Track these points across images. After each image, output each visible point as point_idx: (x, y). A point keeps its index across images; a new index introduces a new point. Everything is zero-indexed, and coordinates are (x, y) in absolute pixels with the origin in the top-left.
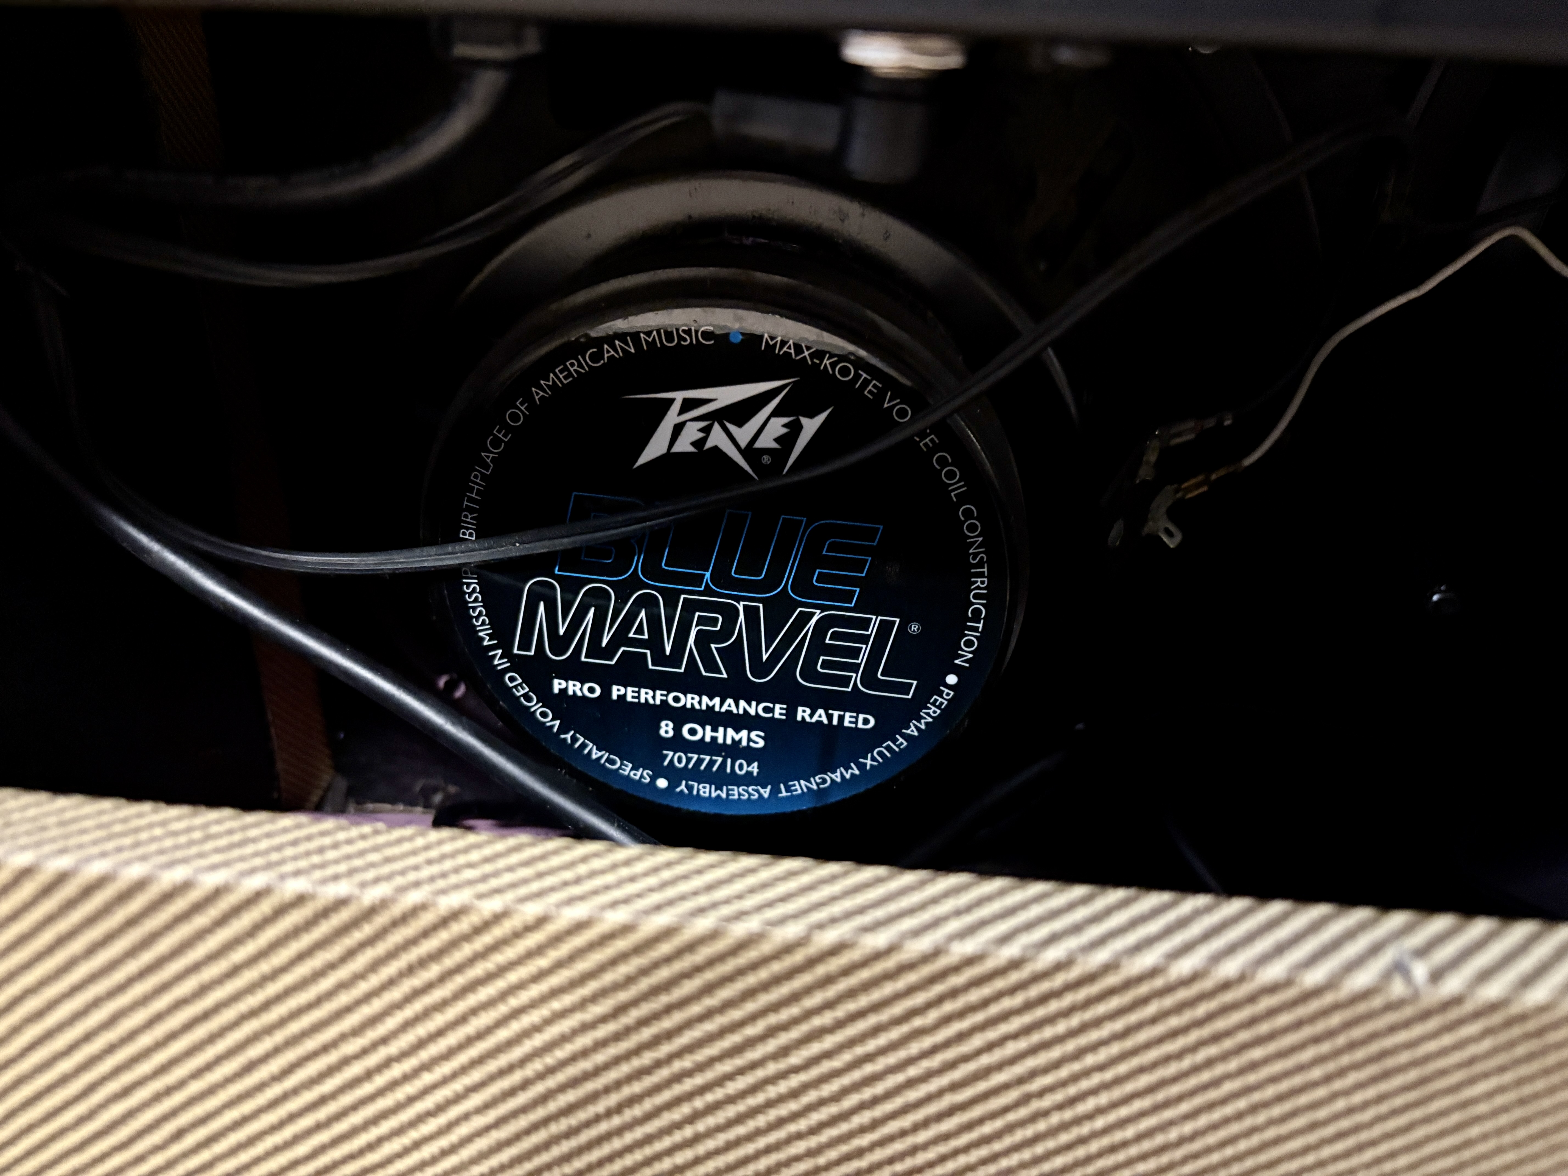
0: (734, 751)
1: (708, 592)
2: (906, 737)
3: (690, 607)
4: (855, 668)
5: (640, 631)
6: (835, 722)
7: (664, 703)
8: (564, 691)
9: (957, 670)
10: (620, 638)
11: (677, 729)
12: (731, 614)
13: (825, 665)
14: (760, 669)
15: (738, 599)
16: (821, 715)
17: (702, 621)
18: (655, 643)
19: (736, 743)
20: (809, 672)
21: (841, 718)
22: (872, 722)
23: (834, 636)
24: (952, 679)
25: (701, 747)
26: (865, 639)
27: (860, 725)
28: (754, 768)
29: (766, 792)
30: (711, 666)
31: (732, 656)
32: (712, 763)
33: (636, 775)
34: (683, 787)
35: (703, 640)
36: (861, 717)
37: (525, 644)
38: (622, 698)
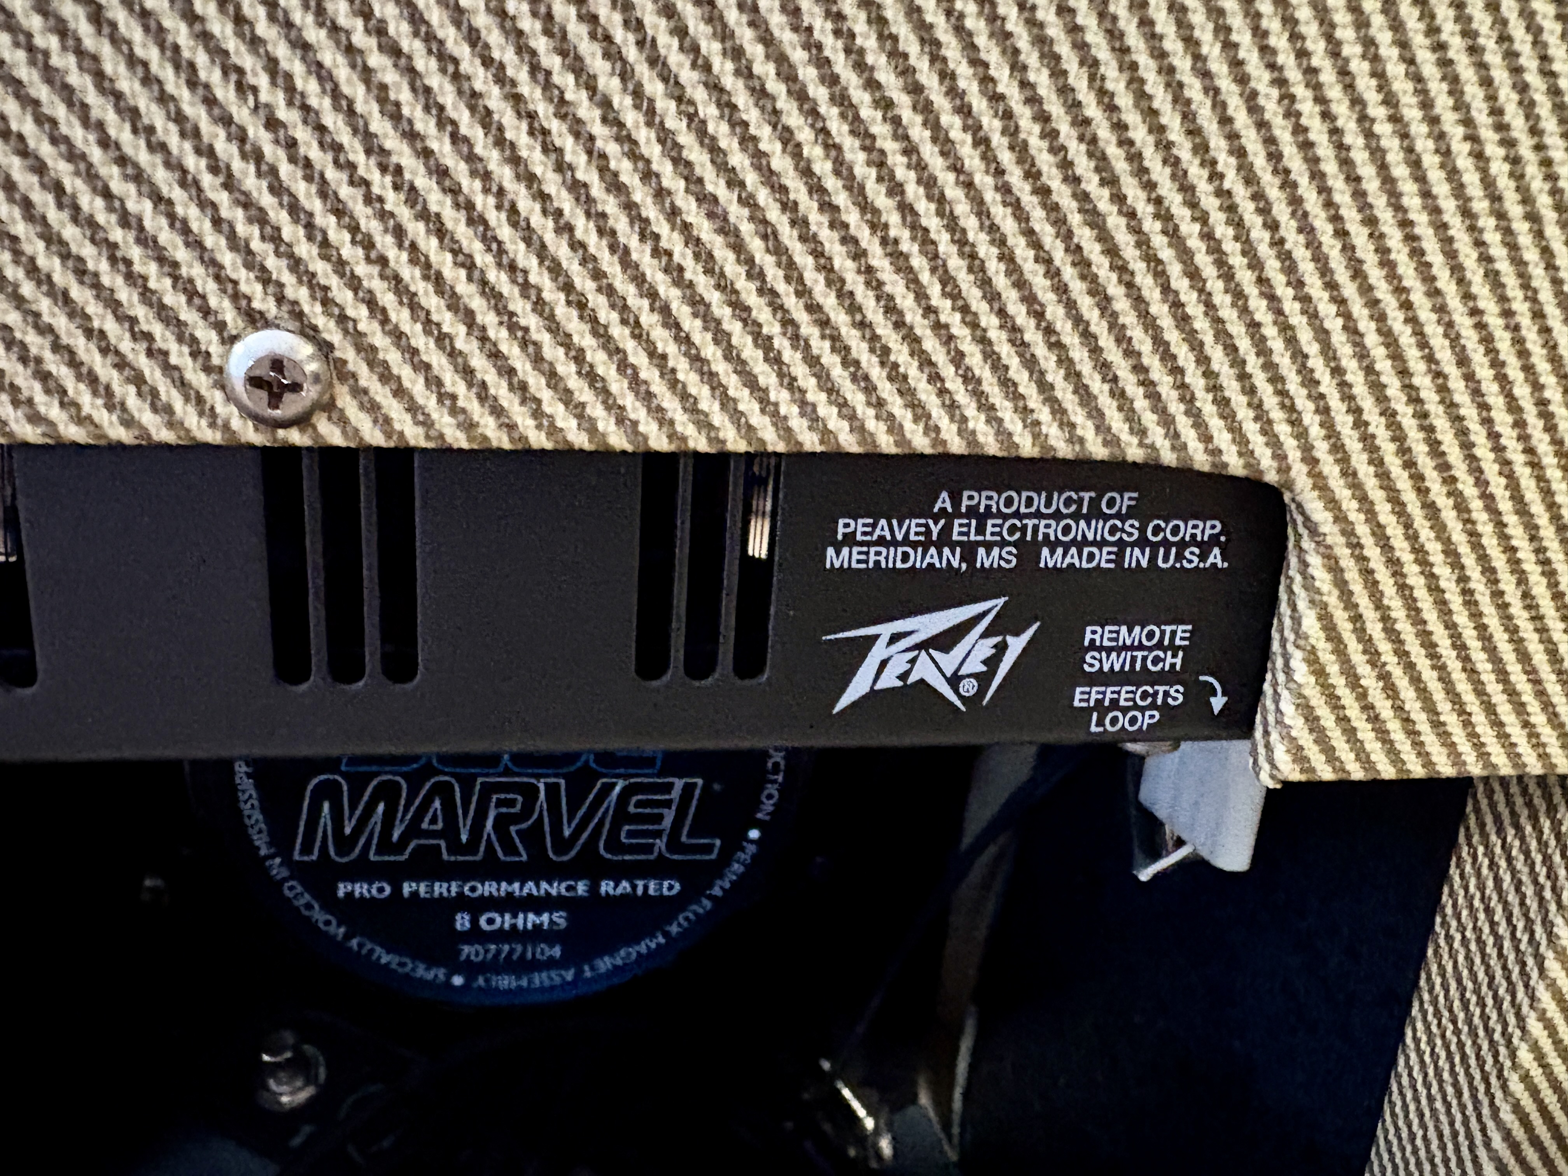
0: (537, 934)
1: (507, 772)
2: (710, 897)
3: (488, 790)
4: (658, 834)
5: (434, 821)
6: (640, 891)
7: (460, 894)
8: (350, 895)
9: (758, 824)
10: (413, 831)
11: (475, 922)
12: (530, 793)
13: (630, 834)
14: (562, 846)
15: (538, 776)
16: (625, 886)
17: (500, 803)
18: (451, 831)
19: (537, 927)
20: (614, 844)
21: (646, 888)
22: (677, 887)
23: (638, 804)
24: (754, 834)
25: (500, 936)
26: (668, 804)
27: (665, 892)
28: (557, 952)
29: (569, 975)
30: (511, 849)
31: (533, 837)
32: (511, 951)
33: (430, 976)
34: (481, 981)
35: (501, 823)
36: (666, 884)
37: (307, 849)
38: (415, 894)
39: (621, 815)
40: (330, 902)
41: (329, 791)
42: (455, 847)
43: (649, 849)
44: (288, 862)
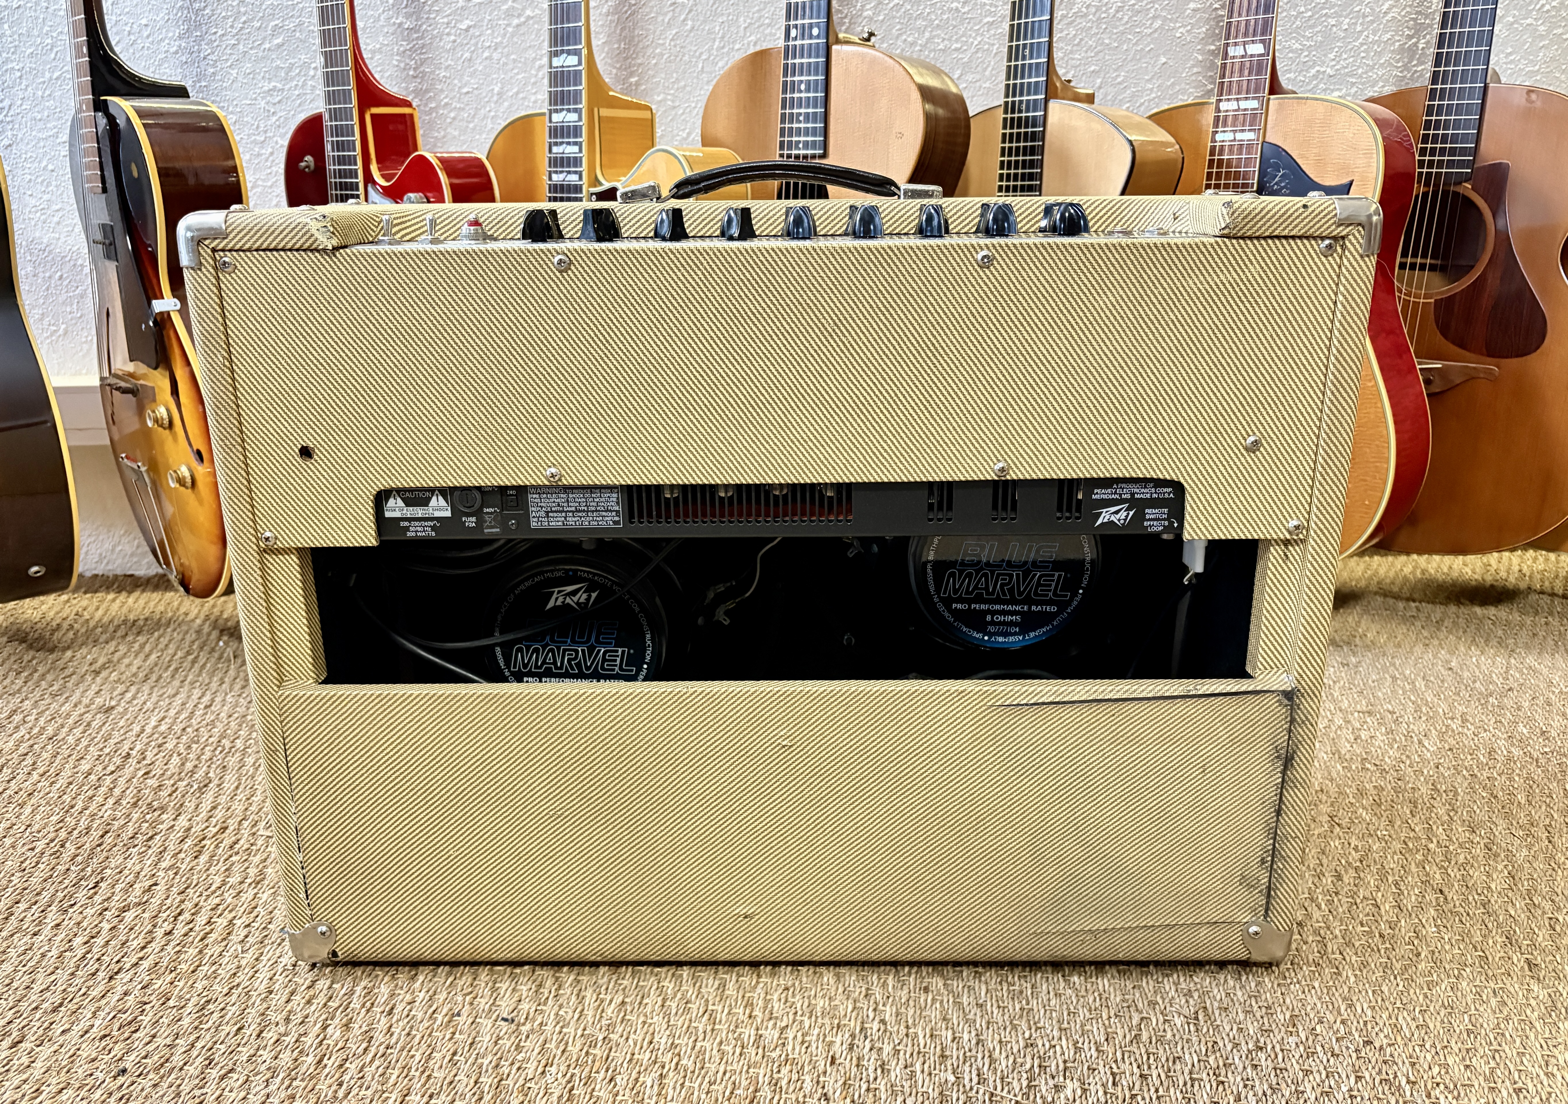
39: (1039, 584)
40: (951, 611)
41: (953, 575)
42: (988, 593)
43: (1047, 595)
44: (939, 597)
